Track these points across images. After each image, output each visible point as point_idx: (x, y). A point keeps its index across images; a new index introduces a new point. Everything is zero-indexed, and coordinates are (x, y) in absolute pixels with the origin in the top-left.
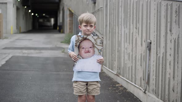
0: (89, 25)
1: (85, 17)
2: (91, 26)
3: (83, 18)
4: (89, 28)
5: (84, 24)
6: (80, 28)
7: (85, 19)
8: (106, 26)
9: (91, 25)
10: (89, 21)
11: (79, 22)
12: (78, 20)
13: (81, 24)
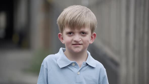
0: (76, 30)
1: (68, 15)
2: (83, 33)
3: (65, 16)
4: (77, 37)
5: (67, 30)
6: (61, 40)
7: (68, 18)
8: (127, 33)
9: (82, 30)
10: (76, 21)
11: (59, 25)
12: (57, 23)
13: (62, 30)
